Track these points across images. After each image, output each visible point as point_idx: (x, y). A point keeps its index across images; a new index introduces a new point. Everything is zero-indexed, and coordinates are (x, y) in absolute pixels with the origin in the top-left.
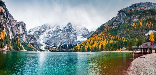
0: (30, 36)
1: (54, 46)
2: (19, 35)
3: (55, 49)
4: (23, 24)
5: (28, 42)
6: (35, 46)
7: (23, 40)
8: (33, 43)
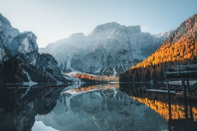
0: (46, 57)
1: (91, 73)
2: (23, 54)
3: (92, 77)
4: (31, 36)
5: (42, 67)
6: (55, 73)
7: (32, 64)
8: (51, 68)
